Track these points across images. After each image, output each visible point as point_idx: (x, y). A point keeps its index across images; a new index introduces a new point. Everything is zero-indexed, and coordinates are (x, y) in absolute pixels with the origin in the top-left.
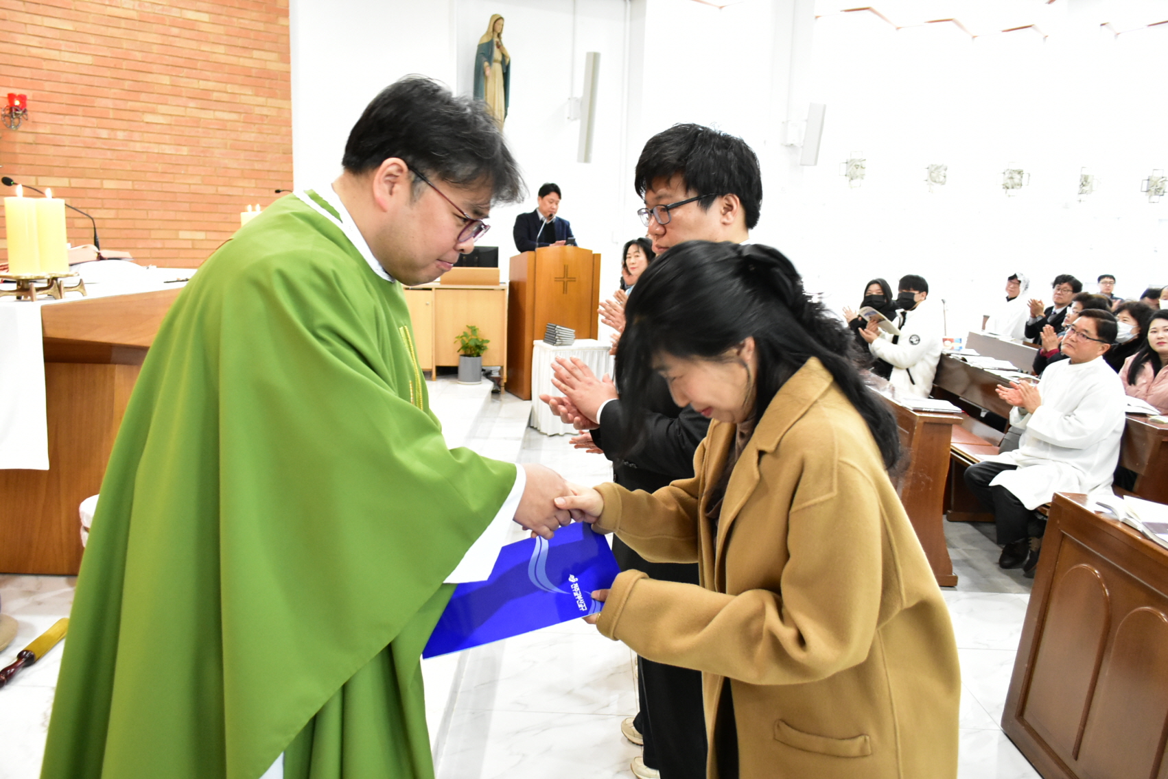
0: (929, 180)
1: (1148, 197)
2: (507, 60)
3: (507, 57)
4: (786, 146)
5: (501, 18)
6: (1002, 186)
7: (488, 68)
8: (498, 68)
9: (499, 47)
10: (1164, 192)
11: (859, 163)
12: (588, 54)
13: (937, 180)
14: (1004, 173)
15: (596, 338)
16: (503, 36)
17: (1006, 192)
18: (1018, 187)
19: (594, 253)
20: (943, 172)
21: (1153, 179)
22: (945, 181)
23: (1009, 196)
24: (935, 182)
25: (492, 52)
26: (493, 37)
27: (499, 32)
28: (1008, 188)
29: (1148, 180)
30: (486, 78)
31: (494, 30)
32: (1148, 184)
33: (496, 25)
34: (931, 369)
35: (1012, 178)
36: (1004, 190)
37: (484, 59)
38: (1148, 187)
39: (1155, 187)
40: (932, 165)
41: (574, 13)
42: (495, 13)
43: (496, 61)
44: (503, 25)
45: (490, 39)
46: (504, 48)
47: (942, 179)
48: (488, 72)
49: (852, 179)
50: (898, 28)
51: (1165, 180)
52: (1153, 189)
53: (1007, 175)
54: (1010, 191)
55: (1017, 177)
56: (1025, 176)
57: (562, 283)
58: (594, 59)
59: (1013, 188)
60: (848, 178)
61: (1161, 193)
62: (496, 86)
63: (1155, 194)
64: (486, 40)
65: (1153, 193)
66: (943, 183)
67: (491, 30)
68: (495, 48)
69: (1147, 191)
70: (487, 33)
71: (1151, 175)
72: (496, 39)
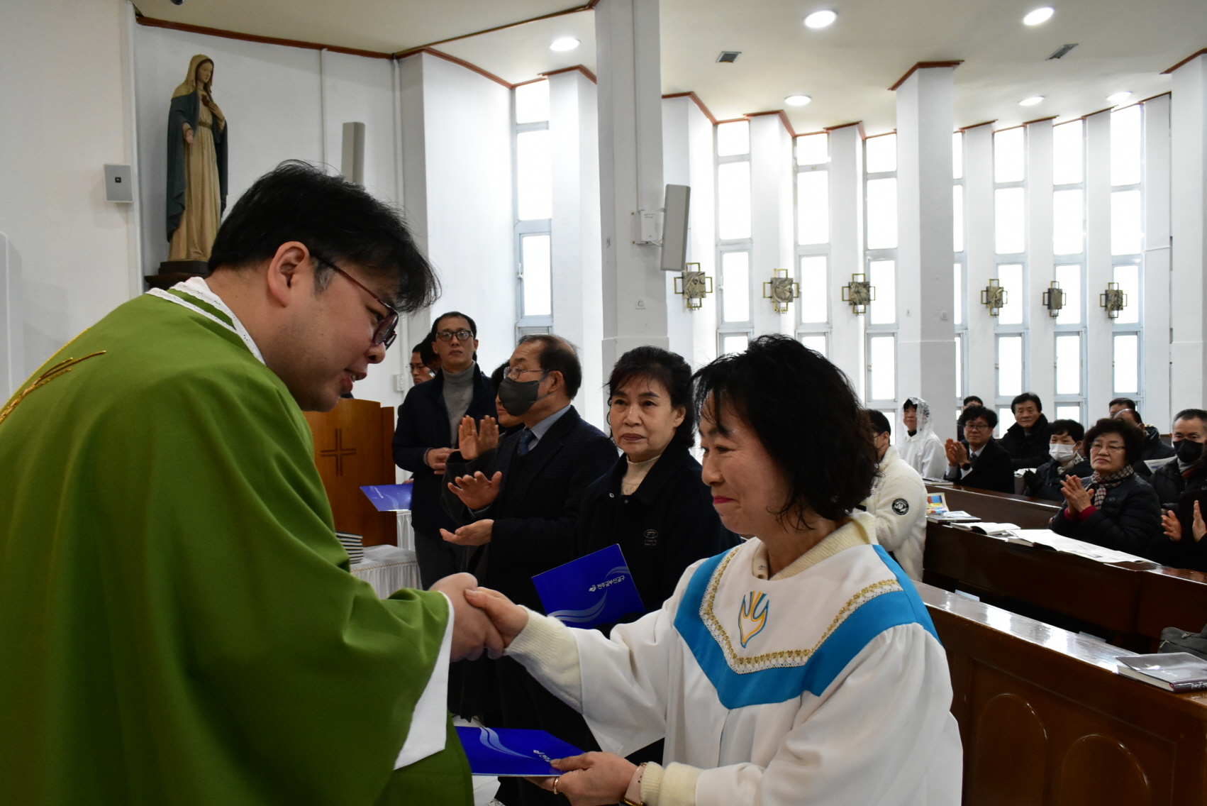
0: (775, 296)
1: (989, 309)
2: (223, 124)
3: (222, 121)
4: (640, 245)
5: (210, 61)
6: (848, 303)
7: (191, 132)
8: (206, 134)
9: (208, 102)
10: (1003, 304)
11: (697, 278)
12: (346, 126)
13: (783, 296)
14: (849, 287)
15: (394, 543)
16: (212, 88)
17: (854, 309)
18: (866, 302)
19: (382, 406)
20: (789, 287)
21: (992, 290)
22: (793, 297)
23: (858, 313)
24: (781, 298)
25: (196, 110)
26: (196, 88)
27: (206, 81)
28: (855, 304)
29: (987, 291)
30: (187, 146)
31: (197, 78)
32: (987, 295)
33: (201, 70)
34: (920, 546)
35: (858, 292)
36: (852, 307)
37: (183, 119)
38: (987, 299)
39: (994, 299)
40: (776, 279)
41: (321, 73)
42: (198, 54)
43: (204, 124)
44: (212, 72)
45: (191, 91)
46: (216, 105)
47: (788, 294)
48: (189, 138)
49: (691, 298)
50: (716, 124)
51: (1003, 291)
52: (993, 301)
53: (853, 290)
54: (861, 308)
55: (864, 290)
56: (872, 290)
57: (334, 458)
58: (355, 133)
59: (861, 304)
60: (686, 296)
61: (1000, 305)
62: (206, 163)
63: (996, 307)
64: (184, 92)
65: (994, 305)
66: (790, 300)
67: (193, 77)
68: (201, 104)
69: (988, 303)
70: (187, 82)
71: (988, 285)
72: (201, 92)
